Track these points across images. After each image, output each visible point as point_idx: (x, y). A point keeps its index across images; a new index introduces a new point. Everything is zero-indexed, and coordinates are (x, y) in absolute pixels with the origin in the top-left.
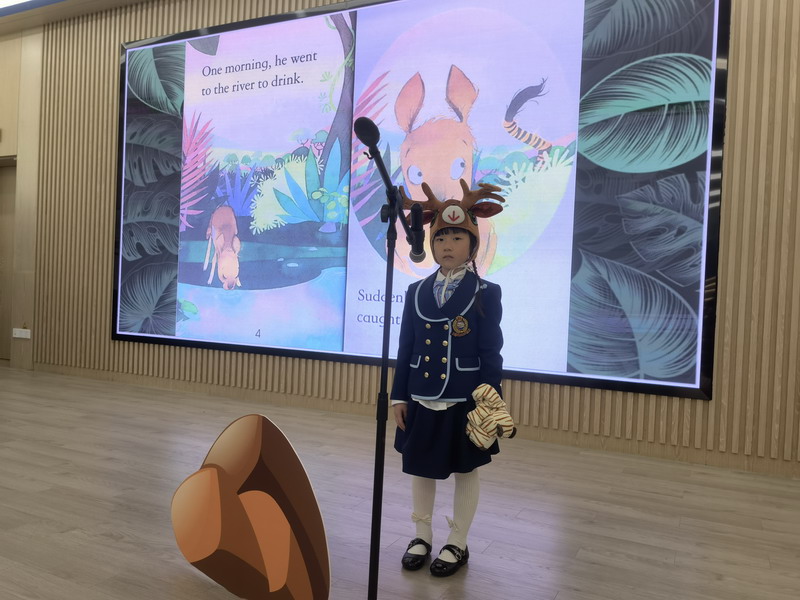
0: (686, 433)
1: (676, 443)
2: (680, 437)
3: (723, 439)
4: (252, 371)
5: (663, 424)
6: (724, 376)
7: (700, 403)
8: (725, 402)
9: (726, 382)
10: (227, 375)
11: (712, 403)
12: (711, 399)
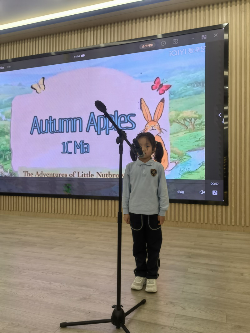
0: (220, 219)
1: (216, 224)
2: (217, 221)
3: (233, 220)
4: (39, 204)
6: (233, 196)
7: (224, 207)
8: (233, 206)
9: (233, 198)
10: (28, 207)
11: (229, 207)
12: (228, 205)
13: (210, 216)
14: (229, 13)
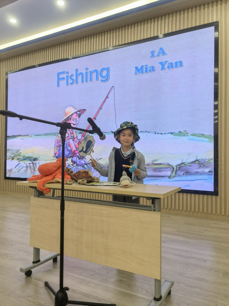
0: (210, 208)
1: (206, 213)
2: (207, 210)
3: (223, 210)
6: (222, 186)
7: (214, 197)
8: (223, 196)
9: (223, 189)
11: (218, 197)
12: (218, 195)
13: (200, 205)
14: (219, 12)
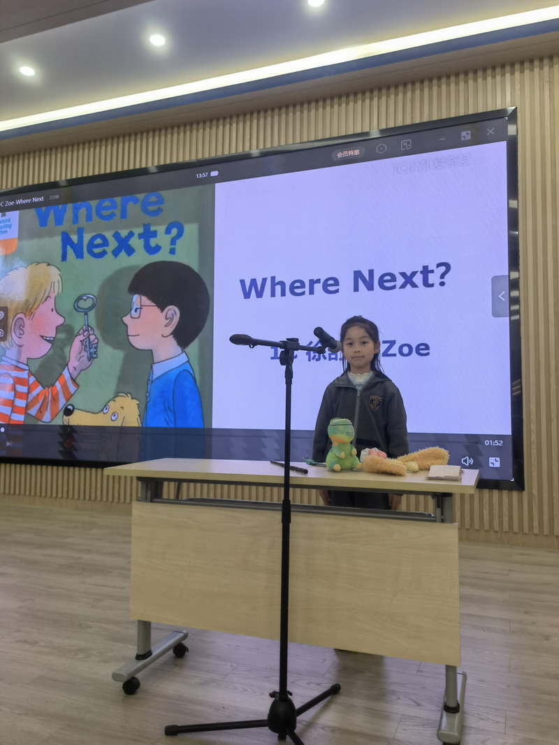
0: (506, 519)
1: (498, 530)
2: (501, 523)
3: (536, 523)
5: (486, 513)
6: (533, 469)
7: (515, 494)
8: (535, 491)
9: (535, 474)
10: (93, 490)
11: (525, 493)
12: (524, 489)
14: (518, 87)
